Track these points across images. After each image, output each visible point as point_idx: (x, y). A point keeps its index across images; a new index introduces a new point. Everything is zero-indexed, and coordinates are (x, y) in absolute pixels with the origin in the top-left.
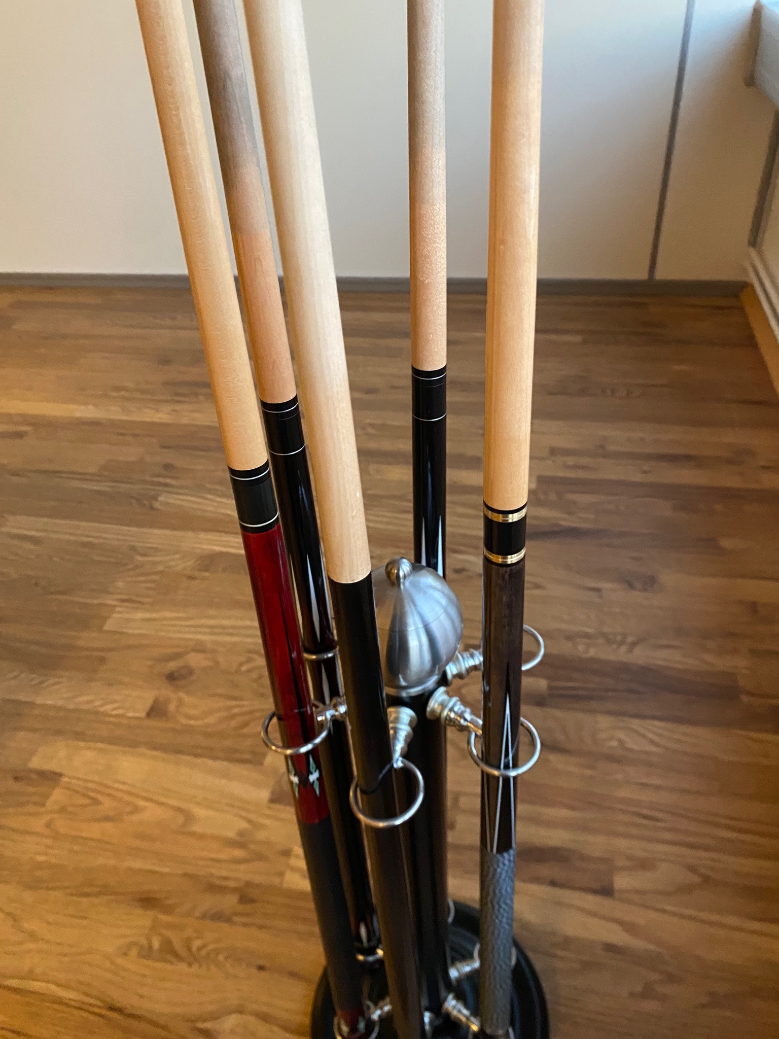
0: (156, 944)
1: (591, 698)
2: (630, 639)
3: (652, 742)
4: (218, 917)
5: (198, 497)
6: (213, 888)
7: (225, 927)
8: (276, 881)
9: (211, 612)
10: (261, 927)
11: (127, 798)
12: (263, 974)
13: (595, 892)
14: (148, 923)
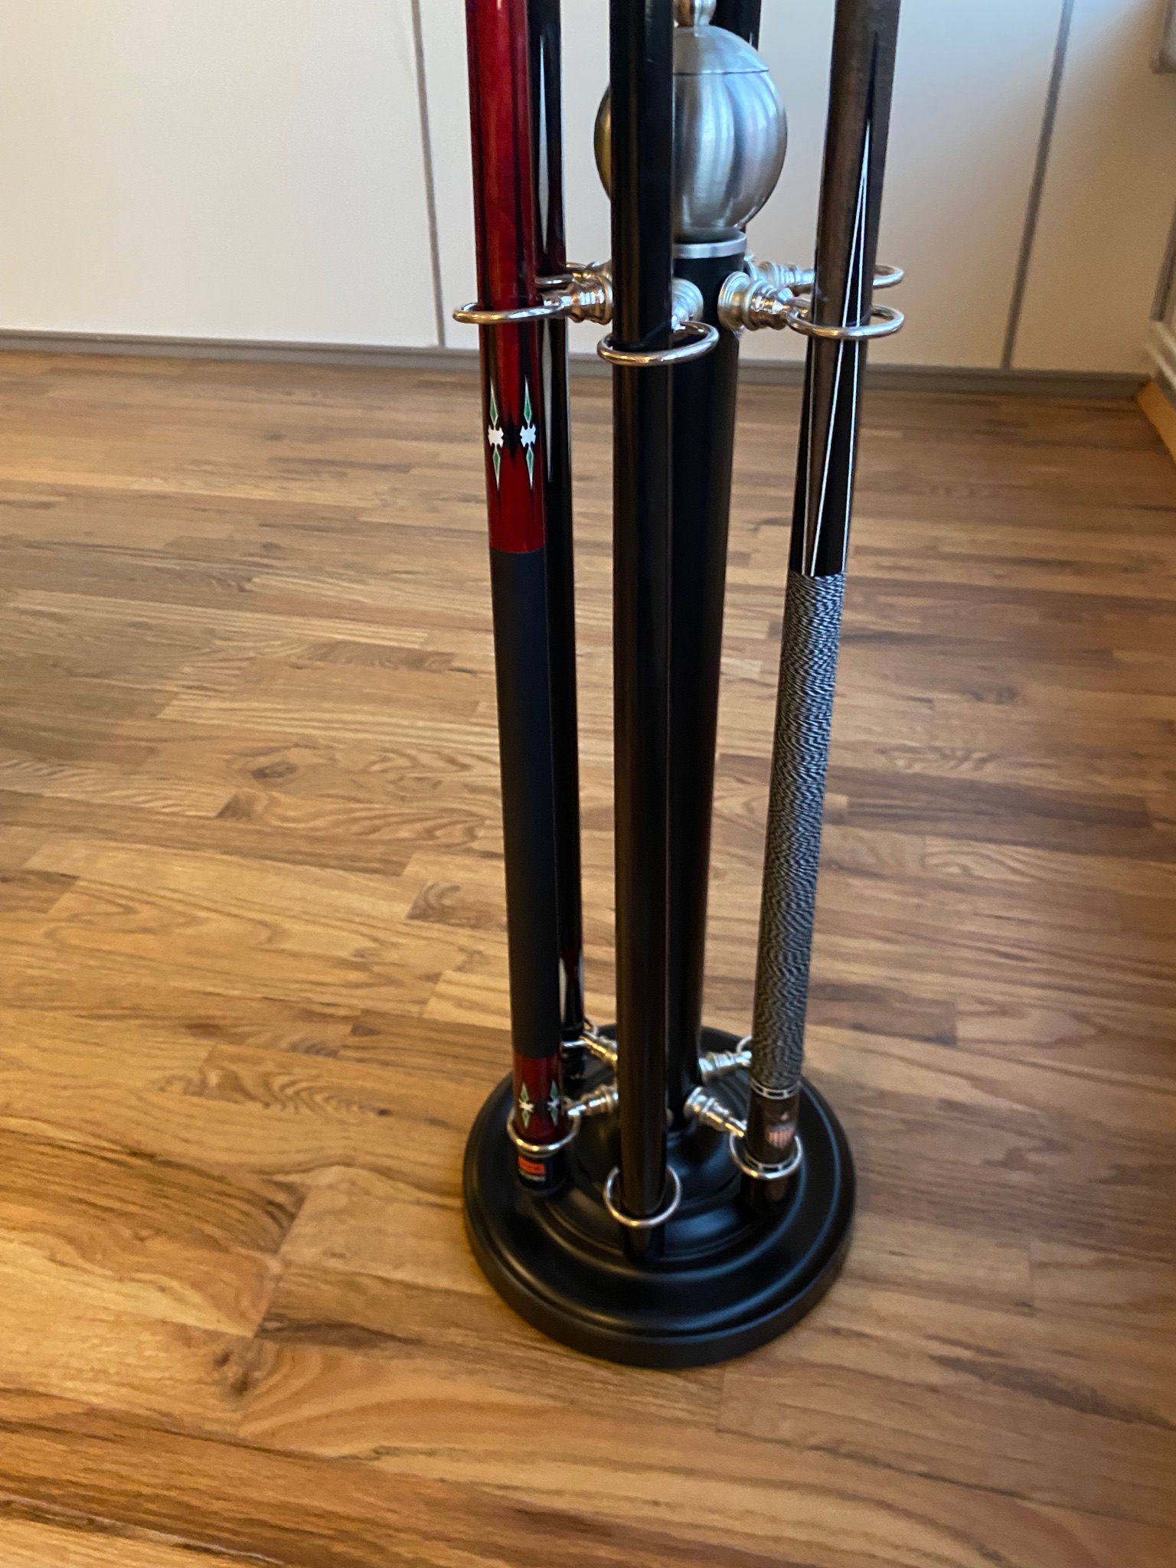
0: (213, 1078)
1: (917, 818)
2: (977, 755)
3: (1014, 871)
4: (315, 1049)
5: (313, 580)
6: (308, 1015)
7: (330, 1063)
8: (415, 1009)
9: (326, 705)
10: (385, 1064)
11: (179, 907)
12: (384, 1120)
13: (927, 1040)
14: (203, 1054)
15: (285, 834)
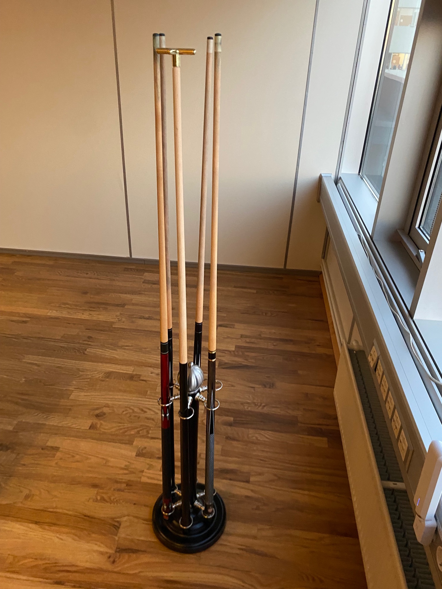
0: (99, 498)
1: (247, 424)
2: (263, 404)
3: (267, 438)
4: (119, 490)
6: (117, 482)
7: (122, 493)
8: (139, 480)
9: (110, 393)
10: (134, 493)
11: (84, 455)
12: (135, 506)
13: (244, 482)
14: (96, 492)
15: (105, 433)
